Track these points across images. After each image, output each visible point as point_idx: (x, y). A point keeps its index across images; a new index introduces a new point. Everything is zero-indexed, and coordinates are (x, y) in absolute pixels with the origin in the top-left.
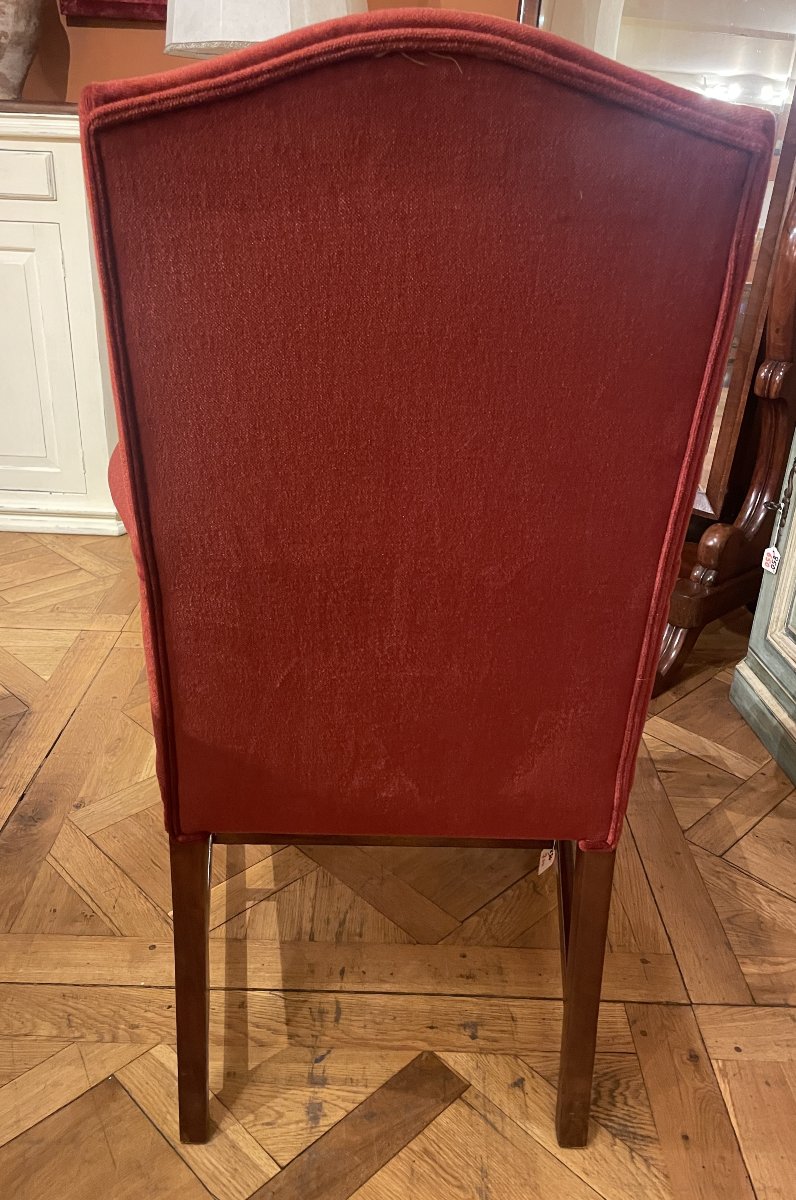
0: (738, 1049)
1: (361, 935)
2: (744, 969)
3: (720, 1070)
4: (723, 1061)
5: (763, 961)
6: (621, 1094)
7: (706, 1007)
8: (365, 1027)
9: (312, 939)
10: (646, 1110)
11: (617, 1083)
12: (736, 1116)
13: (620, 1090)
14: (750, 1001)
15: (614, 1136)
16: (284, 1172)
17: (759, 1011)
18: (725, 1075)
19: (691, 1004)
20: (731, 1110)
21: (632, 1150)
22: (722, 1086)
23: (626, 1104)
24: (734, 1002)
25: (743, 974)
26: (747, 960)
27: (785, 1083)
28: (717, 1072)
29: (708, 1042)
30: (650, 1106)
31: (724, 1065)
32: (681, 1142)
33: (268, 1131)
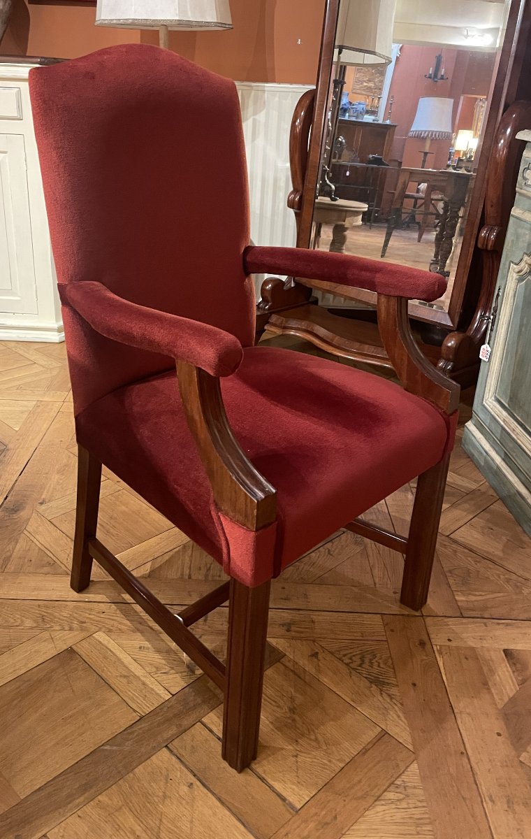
0: (449, 640)
1: (220, 576)
2: (457, 598)
3: (437, 650)
4: (440, 646)
5: (470, 594)
6: (377, 661)
7: (432, 618)
8: (222, 625)
9: (190, 577)
10: (392, 670)
11: (375, 656)
12: (446, 674)
13: (376, 659)
14: (459, 615)
15: (371, 682)
16: (175, 697)
17: (464, 620)
18: (440, 653)
19: (423, 616)
20: (443, 671)
21: (381, 690)
22: (438, 659)
23: (379, 666)
24: (450, 615)
25: (456, 601)
26: (459, 593)
27: (478, 659)
28: (436, 652)
29: (432, 636)
30: (394, 669)
31: (440, 648)
32: (411, 686)
33: (165, 676)
